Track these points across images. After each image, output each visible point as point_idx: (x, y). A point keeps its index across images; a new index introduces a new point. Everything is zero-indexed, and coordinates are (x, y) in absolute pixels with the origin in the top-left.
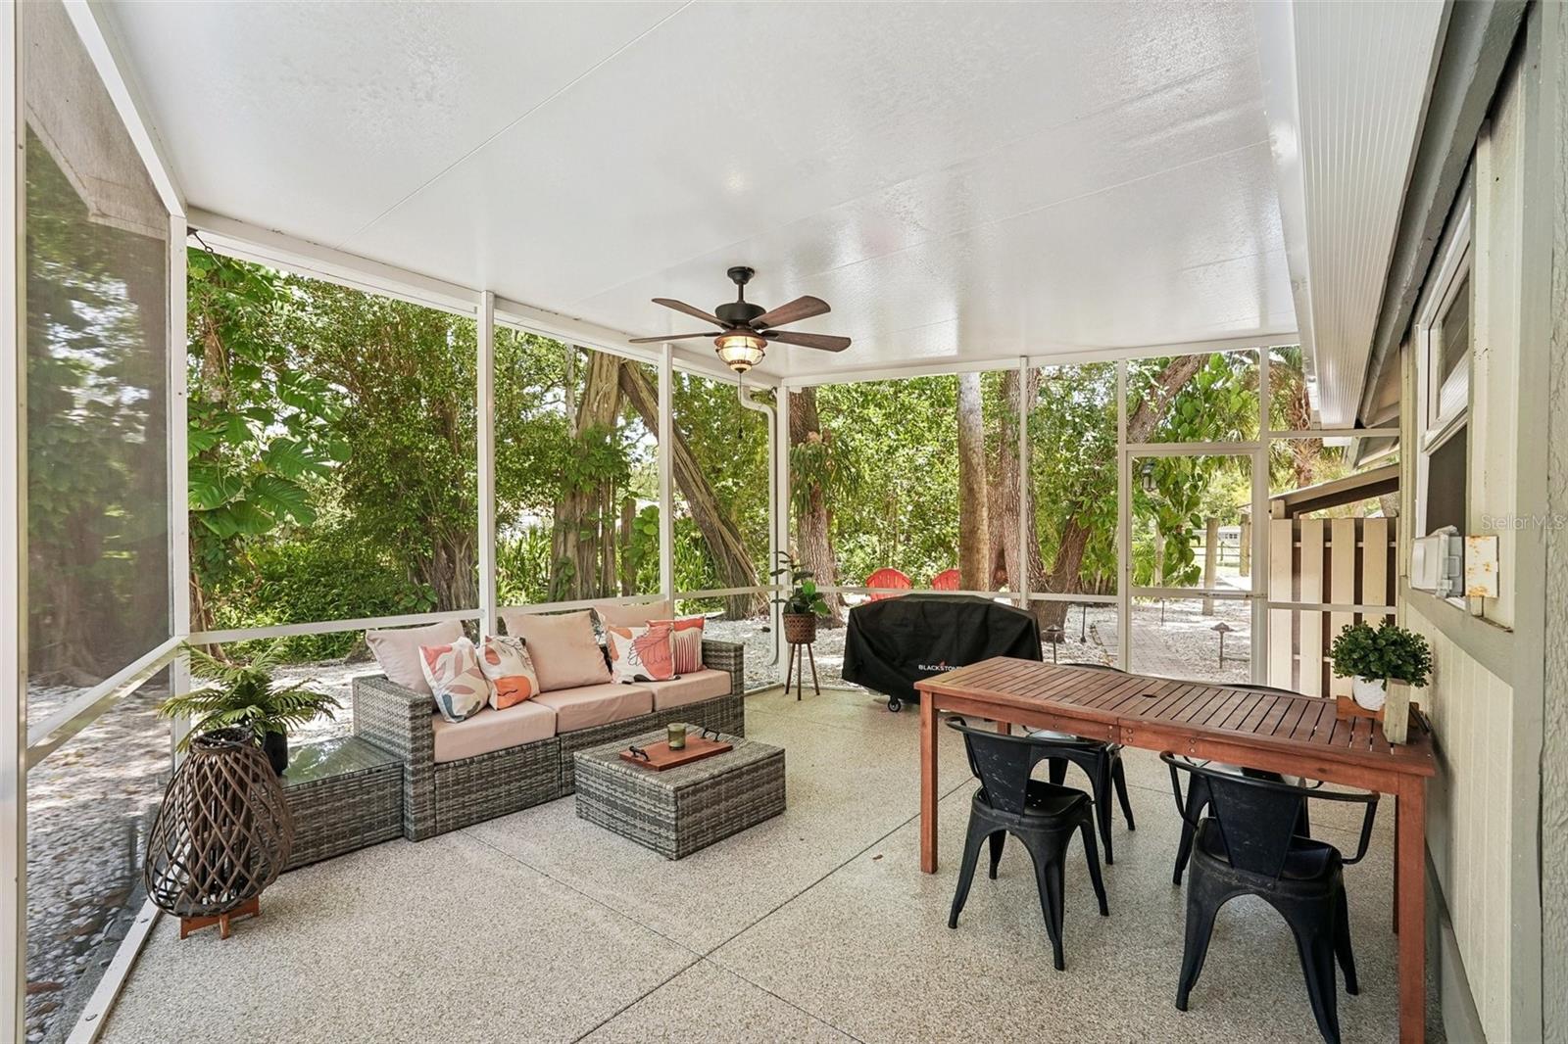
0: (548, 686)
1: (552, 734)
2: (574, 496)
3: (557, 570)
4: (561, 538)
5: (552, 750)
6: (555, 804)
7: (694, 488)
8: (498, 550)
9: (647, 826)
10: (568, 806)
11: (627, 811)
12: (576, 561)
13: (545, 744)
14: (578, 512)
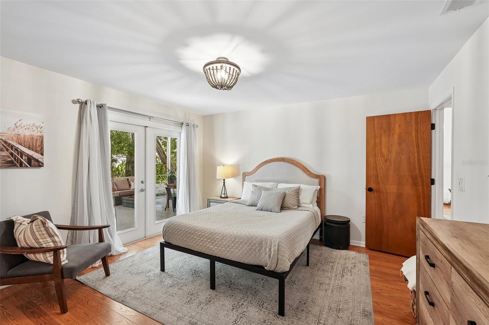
0: (118, 190)
1: (119, 195)
2: (131, 156)
3: (127, 173)
4: (128, 165)
5: (119, 198)
6: (119, 206)
7: (161, 154)
8: (112, 167)
9: (131, 205)
10: (121, 206)
11: (129, 203)
12: (131, 171)
13: (118, 197)
14: (132, 159)
